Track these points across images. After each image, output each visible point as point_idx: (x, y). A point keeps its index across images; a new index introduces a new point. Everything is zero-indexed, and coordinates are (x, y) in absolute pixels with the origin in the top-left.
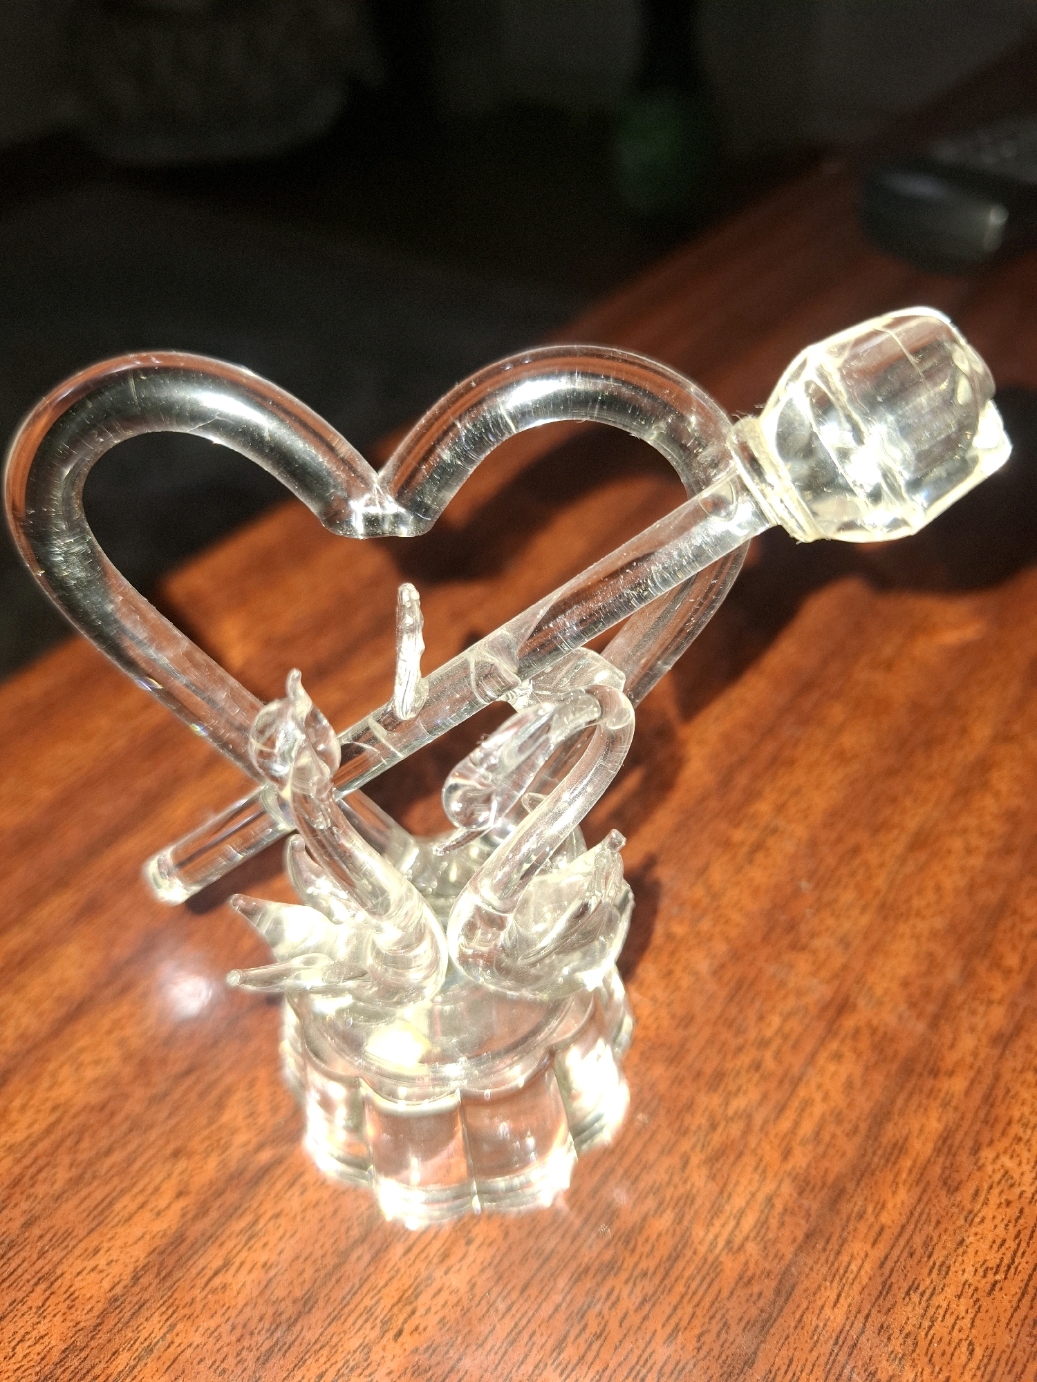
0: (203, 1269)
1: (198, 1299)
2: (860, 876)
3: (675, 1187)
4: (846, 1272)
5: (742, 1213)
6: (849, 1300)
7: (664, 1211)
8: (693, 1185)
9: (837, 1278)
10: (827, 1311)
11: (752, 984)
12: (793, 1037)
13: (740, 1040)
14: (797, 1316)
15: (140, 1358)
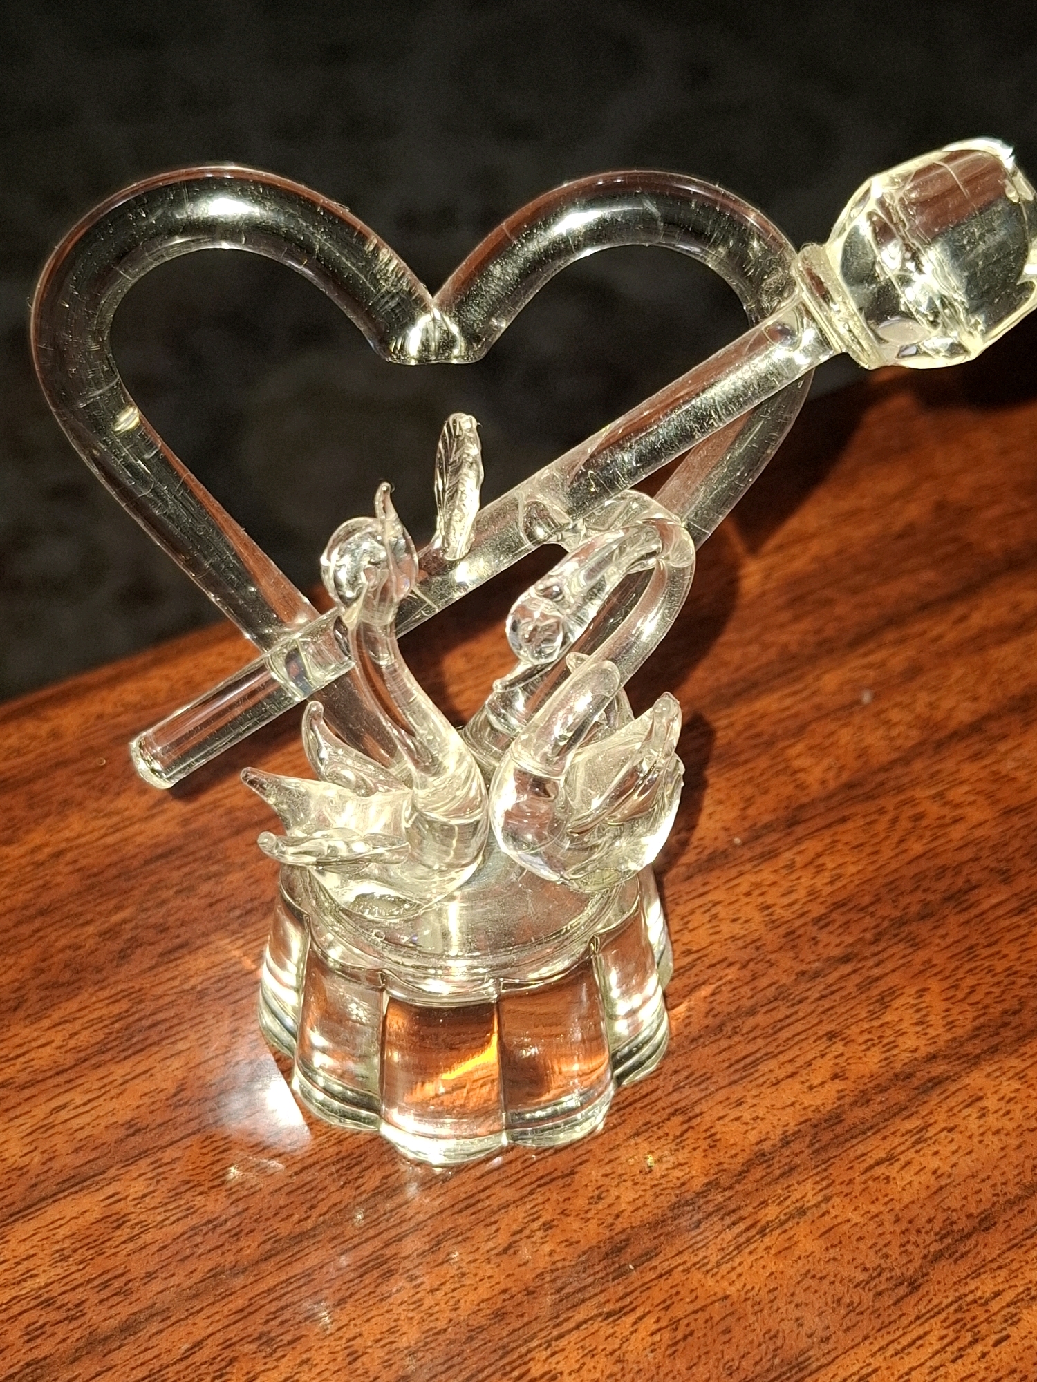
0: (863, 1155)
1: (858, 1180)
15: (791, 1216)
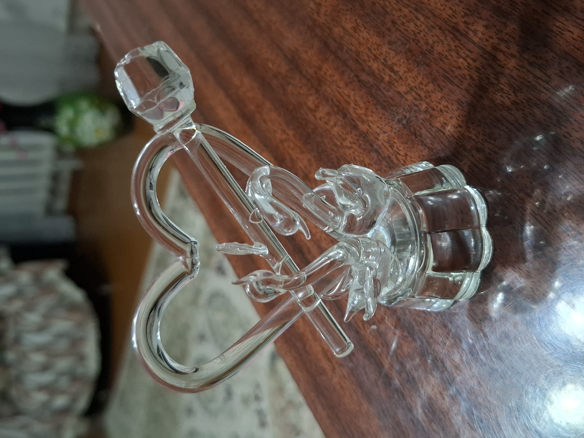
2: (404, 21)
3: (524, 107)
4: (560, 28)
5: (535, 76)
6: (571, 26)
7: (534, 112)
8: (524, 99)
9: (562, 32)
10: (575, 36)
11: (446, 72)
12: (467, 52)
13: (468, 77)
14: (576, 50)
